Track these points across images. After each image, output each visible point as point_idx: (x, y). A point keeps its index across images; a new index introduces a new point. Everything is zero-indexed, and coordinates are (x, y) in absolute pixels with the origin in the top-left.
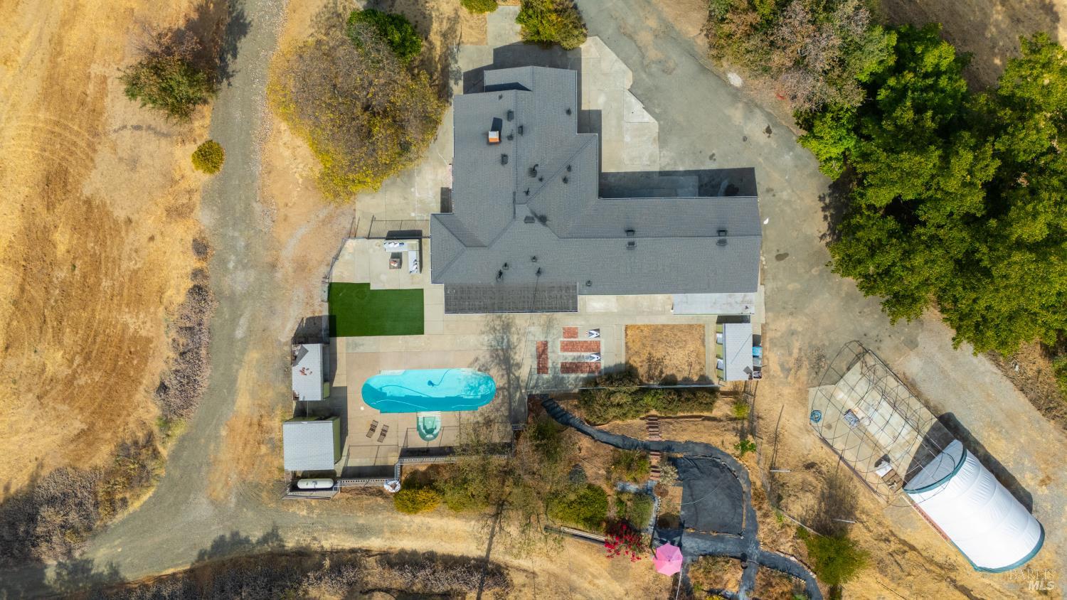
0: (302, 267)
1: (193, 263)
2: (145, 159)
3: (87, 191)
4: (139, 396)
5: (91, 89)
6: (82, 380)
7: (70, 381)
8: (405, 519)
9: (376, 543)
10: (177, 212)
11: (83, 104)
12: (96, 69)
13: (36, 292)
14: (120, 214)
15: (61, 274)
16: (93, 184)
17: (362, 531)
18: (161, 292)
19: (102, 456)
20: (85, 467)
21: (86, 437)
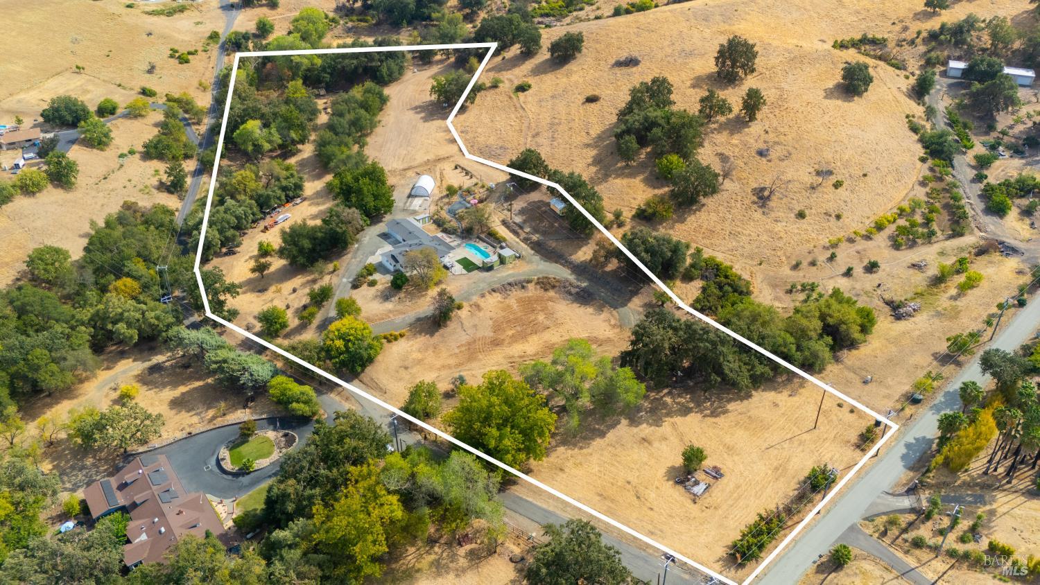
0: (469, 279)
1: (488, 296)
2: (471, 324)
3: (492, 334)
4: (530, 294)
5: (463, 349)
6: (539, 308)
7: (542, 311)
8: (507, 238)
9: (518, 240)
10: (478, 307)
11: (469, 349)
12: (457, 351)
13: (529, 331)
14: (491, 322)
15: (519, 328)
16: (489, 333)
17: (517, 243)
18: (501, 302)
19: (551, 293)
20: (557, 295)
21: (551, 299)
